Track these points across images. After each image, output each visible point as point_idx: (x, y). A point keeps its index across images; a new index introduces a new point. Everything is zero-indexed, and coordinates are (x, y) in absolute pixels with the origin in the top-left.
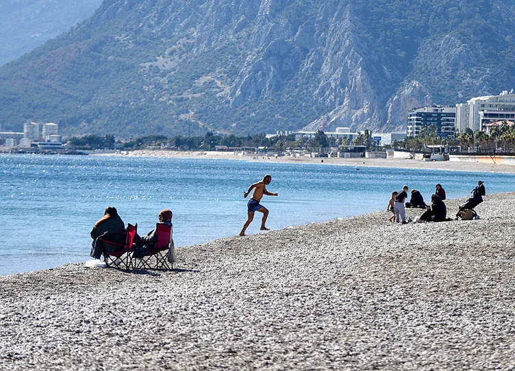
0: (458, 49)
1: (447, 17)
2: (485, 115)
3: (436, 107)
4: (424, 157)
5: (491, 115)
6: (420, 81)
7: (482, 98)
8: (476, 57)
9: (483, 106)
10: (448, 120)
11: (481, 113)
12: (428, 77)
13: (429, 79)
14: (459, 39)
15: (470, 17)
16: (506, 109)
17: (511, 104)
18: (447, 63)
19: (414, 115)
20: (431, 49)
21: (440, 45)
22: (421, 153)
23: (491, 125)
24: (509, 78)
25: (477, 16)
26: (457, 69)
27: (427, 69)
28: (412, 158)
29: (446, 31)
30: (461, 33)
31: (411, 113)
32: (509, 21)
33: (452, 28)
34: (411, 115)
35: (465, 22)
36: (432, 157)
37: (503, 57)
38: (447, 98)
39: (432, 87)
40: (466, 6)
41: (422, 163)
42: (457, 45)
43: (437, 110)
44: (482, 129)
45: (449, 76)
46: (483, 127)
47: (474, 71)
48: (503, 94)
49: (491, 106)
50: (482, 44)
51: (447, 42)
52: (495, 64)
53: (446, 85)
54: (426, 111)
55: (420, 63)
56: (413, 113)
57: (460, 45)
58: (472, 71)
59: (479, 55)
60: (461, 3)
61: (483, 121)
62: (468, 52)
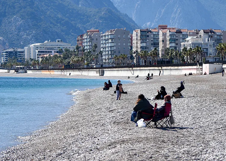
0: (20, 22)
1: (14, 8)
2: (39, 52)
3: (14, 49)
4: (15, 71)
5: (41, 52)
6: (3, 37)
7: (36, 44)
8: (28, 25)
9: (37, 48)
10: (20, 55)
11: (37, 51)
12: (7, 35)
13: (7, 36)
14: (20, 18)
15: (25, 8)
16: (48, 49)
17: (49, 46)
18: (15, 29)
19: (4, 53)
20: (8, 22)
21: (12, 21)
22: (13, 69)
23: (41, 56)
24: (43, 35)
25: (28, 7)
26: (20, 32)
27: (6, 31)
28: (8, 72)
29: (14, 14)
30: (21, 15)
31: (3, 52)
32: (42, 9)
33: (17, 13)
34: (3, 53)
35: (23, 10)
36: (19, 71)
37: (41, 26)
38: (16, 44)
39: (9, 40)
40: (23, 3)
41: (15, 74)
42: (20, 20)
43: (15, 50)
44: (37, 58)
45: (16, 35)
46: (38, 57)
47: (28, 32)
48: (46, 42)
49: (41, 48)
50: (31, 20)
51: (15, 19)
52: (37, 29)
53: (15, 39)
54: (10, 51)
55: (3, 29)
56: (4, 52)
57: (21, 20)
58: (27, 32)
59: (29, 25)
60: (20, 1)
61: (38, 54)
62: (24, 23)
